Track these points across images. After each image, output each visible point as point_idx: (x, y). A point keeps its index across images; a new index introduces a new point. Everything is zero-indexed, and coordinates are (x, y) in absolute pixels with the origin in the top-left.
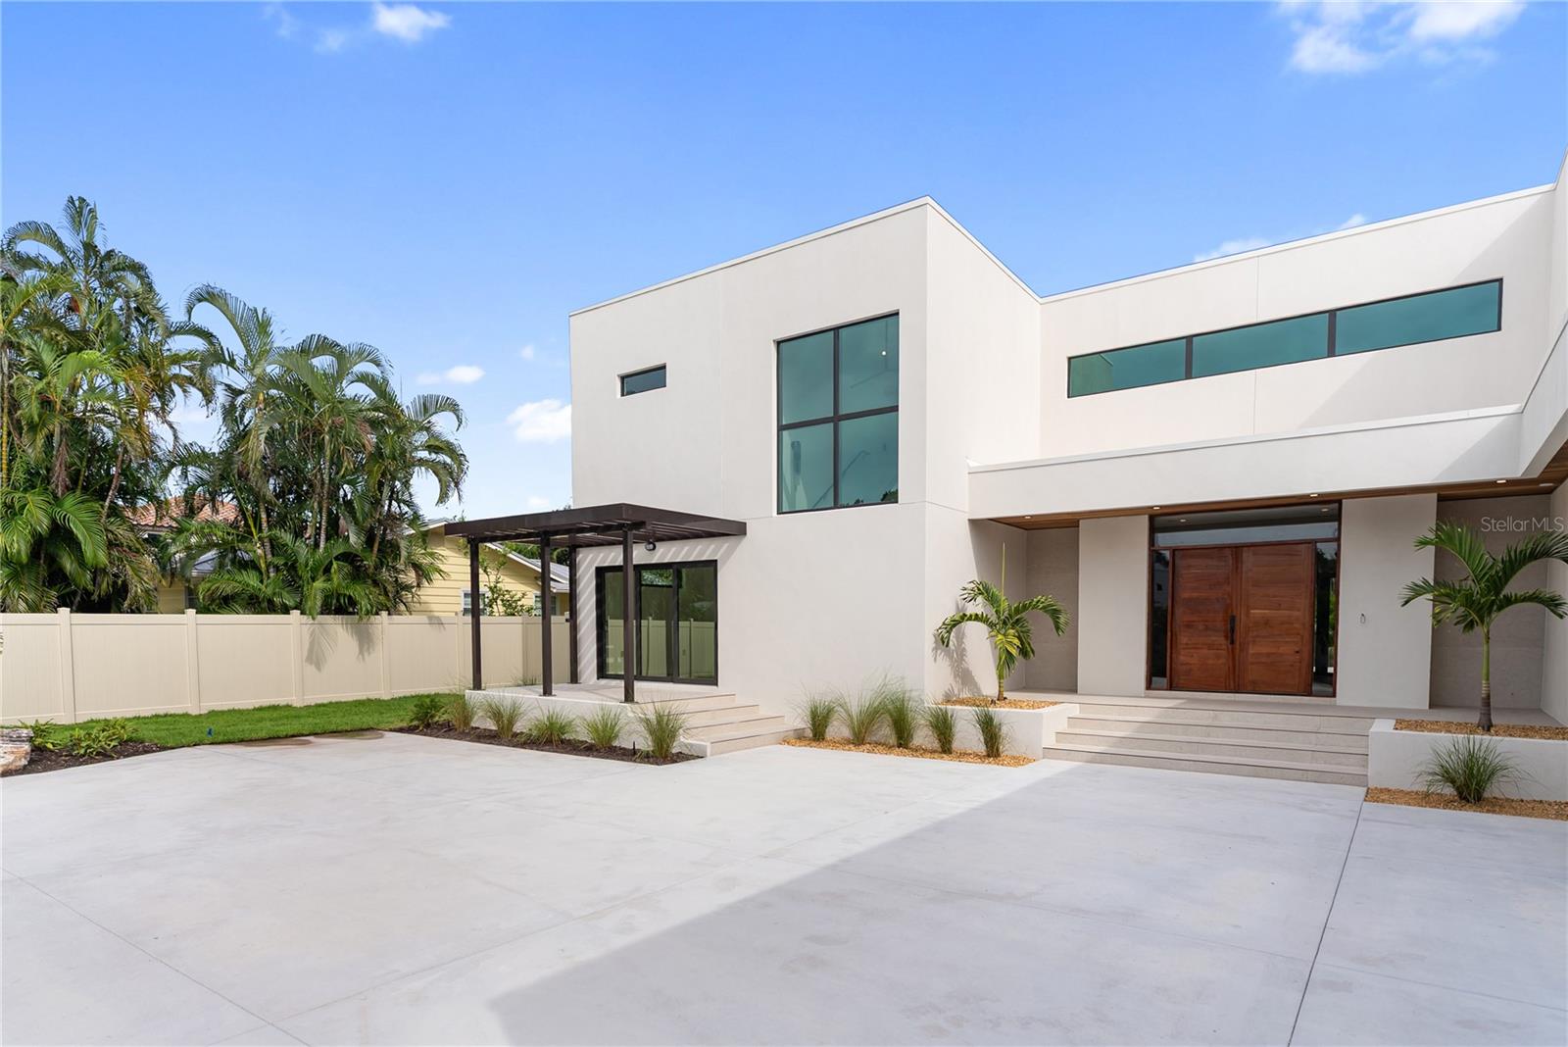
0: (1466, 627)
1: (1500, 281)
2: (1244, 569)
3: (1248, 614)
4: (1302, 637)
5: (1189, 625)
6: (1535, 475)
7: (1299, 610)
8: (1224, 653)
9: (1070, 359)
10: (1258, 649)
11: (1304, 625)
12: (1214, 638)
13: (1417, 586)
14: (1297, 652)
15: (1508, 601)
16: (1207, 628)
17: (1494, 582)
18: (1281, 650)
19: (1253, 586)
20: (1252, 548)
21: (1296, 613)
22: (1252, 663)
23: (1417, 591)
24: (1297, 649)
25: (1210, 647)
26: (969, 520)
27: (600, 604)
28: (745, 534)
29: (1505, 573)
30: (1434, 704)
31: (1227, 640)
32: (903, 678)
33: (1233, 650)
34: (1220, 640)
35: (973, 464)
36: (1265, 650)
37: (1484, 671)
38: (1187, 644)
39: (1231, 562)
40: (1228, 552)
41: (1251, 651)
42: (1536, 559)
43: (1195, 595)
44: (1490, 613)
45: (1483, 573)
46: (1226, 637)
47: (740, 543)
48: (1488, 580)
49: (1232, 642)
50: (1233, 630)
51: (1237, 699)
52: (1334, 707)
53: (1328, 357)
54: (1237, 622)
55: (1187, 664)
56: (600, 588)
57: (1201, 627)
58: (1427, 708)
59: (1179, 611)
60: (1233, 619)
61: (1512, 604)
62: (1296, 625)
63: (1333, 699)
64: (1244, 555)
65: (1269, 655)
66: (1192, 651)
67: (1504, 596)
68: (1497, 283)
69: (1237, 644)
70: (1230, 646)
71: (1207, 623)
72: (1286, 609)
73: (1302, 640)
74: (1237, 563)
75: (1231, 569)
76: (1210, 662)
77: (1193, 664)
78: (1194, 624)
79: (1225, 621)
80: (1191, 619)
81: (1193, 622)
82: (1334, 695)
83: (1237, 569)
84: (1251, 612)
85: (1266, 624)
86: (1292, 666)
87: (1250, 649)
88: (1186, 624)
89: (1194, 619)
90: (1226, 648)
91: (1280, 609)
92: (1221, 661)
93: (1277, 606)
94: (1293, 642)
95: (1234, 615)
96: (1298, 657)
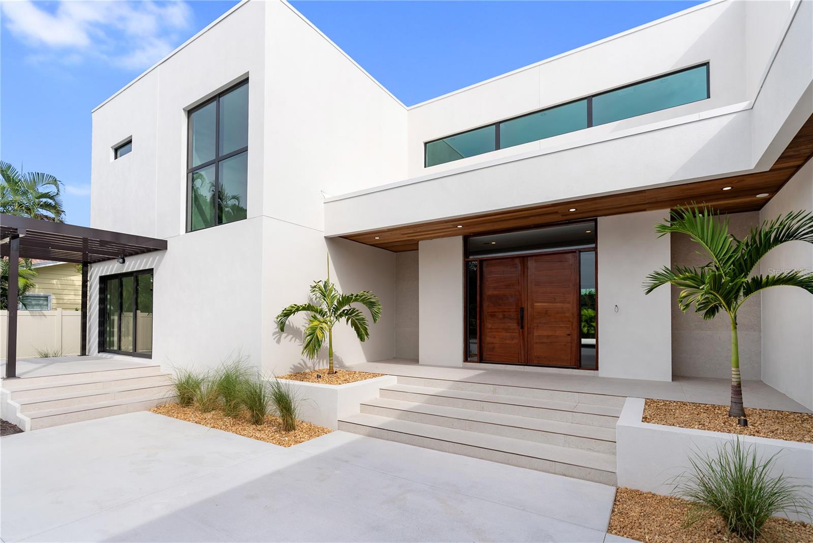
0: (706, 314)
1: (707, 64)
2: (529, 274)
3: (532, 306)
4: (572, 323)
5: (493, 315)
6: (767, 168)
7: (569, 303)
8: (517, 335)
9: (426, 144)
10: (540, 333)
11: (573, 314)
12: (510, 324)
13: (658, 274)
14: (569, 335)
15: (758, 284)
16: (504, 317)
17: (740, 264)
18: (557, 333)
19: (536, 285)
20: (534, 258)
21: (567, 305)
22: (536, 343)
23: (658, 280)
24: (569, 333)
25: (507, 330)
26: (325, 237)
27: (102, 301)
28: (167, 249)
29: (751, 257)
30: (676, 376)
31: (518, 325)
32: (249, 356)
33: (523, 335)
34: (514, 325)
35: (328, 196)
36: (545, 333)
37: (733, 358)
38: (491, 328)
39: (520, 268)
40: (517, 261)
41: (535, 334)
42: (781, 242)
43: (496, 292)
44: (736, 298)
45: (727, 256)
46: (518, 323)
47: (165, 254)
48: (733, 263)
49: (522, 327)
50: (522, 318)
51: (525, 370)
52: (597, 377)
53: (588, 127)
54: (525, 312)
55: (493, 343)
56: (102, 291)
57: (501, 316)
58: (671, 381)
59: (486, 304)
60: (522, 310)
61: (762, 287)
62: (567, 315)
63: (595, 371)
64: (529, 262)
65: (548, 337)
66: (495, 333)
67: (753, 279)
68: (705, 67)
69: (526, 329)
70: (521, 330)
71: (505, 313)
72: (560, 303)
73: (572, 325)
74: (524, 269)
75: (520, 273)
76: (508, 342)
77: (496, 343)
78: (496, 314)
79: (517, 311)
80: (493, 310)
81: (495, 312)
82: (597, 369)
83: (524, 273)
84: (535, 304)
85: (546, 313)
86: (565, 345)
87: (535, 332)
88: (490, 314)
89: (496, 310)
90: (518, 332)
91: (556, 303)
92: (515, 341)
93: (554, 300)
94: (566, 327)
95: (523, 306)
96: (569, 338)
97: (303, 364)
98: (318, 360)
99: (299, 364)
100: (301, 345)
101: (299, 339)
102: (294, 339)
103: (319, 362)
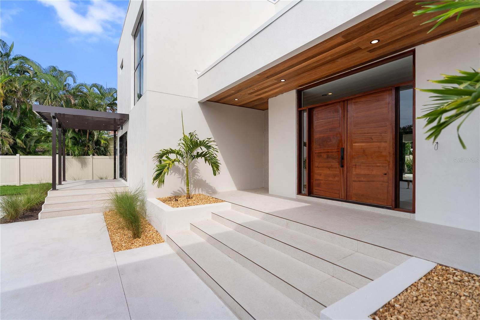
2: (349, 116)
3: (351, 146)
4: (389, 162)
7: (386, 142)
8: (338, 173)
10: (358, 171)
11: (389, 153)
12: (332, 163)
14: (386, 174)
16: (328, 157)
18: (374, 172)
19: (354, 127)
21: (383, 144)
22: (355, 181)
24: (385, 172)
25: (330, 168)
26: (198, 101)
28: (129, 120)
31: (339, 164)
33: (343, 173)
34: (335, 164)
36: (363, 172)
38: (318, 167)
39: (341, 111)
40: (339, 106)
41: (354, 173)
43: (322, 135)
46: (339, 162)
47: (129, 123)
49: (342, 166)
50: (343, 158)
52: (414, 220)
54: (345, 152)
55: (319, 180)
56: (121, 145)
57: (325, 156)
59: (314, 146)
60: (343, 150)
62: (384, 154)
63: (412, 214)
64: (349, 106)
65: (365, 175)
66: (321, 171)
69: (345, 167)
70: (341, 169)
71: (329, 153)
72: (378, 142)
73: (389, 165)
74: (344, 112)
75: (341, 116)
76: (331, 179)
77: (322, 180)
78: (321, 154)
79: (338, 152)
80: (320, 151)
81: (321, 153)
82: (413, 211)
83: (344, 116)
84: (354, 145)
85: (364, 153)
86: (381, 184)
87: (354, 171)
88: (317, 154)
89: (322, 151)
90: (339, 170)
91: (373, 142)
92: (337, 179)
93: (371, 139)
94: (383, 166)
95: (343, 147)
96: (386, 178)
97: (182, 191)
98: (194, 188)
99: (178, 190)
100: (180, 178)
101: (178, 174)
102: (174, 173)
103: (195, 190)
